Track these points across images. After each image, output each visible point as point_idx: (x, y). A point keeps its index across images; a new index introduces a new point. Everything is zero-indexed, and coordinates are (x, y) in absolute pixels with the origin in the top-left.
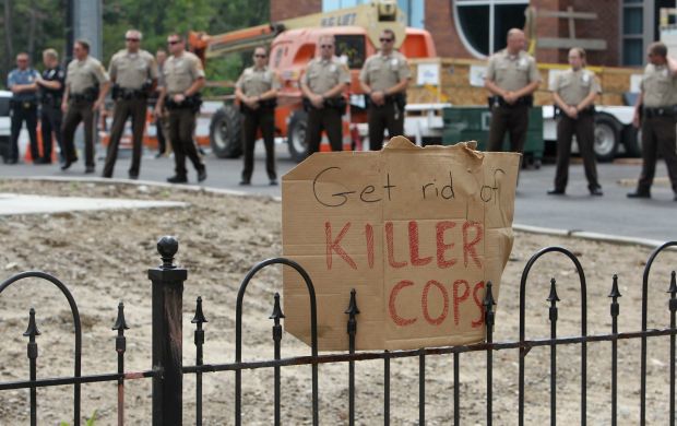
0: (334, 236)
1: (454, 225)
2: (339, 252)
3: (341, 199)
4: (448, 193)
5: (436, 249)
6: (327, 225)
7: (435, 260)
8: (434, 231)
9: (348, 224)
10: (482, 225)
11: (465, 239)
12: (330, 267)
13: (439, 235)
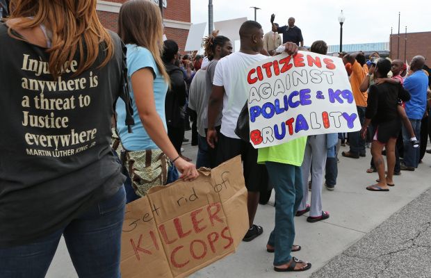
0: (136, 244)
1: (201, 210)
2: (141, 250)
3: (133, 226)
4: (193, 198)
5: (193, 226)
6: (131, 240)
7: (194, 231)
8: (190, 218)
9: (141, 235)
10: (220, 203)
11: (210, 214)
12: (139, 259)
13: (193, 218)
